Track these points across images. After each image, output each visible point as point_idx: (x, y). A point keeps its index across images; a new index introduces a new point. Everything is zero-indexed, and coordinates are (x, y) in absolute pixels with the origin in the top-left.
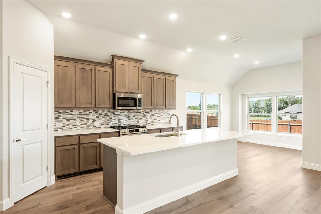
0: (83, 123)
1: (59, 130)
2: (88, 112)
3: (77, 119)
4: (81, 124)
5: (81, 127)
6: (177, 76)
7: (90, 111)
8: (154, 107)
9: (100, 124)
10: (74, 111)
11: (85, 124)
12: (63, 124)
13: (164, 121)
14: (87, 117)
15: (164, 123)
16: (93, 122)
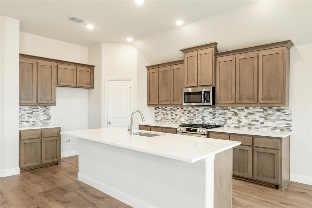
1: (159, 122)
2: (176, 109)
3: (169, 114)
4: (172, 119)
5: (172, 121)
7: (178, 107)
8: (237, 102)
9: (185, 121)
10: (167, 107)
11: (174, 119)
12: (161, 117)
13: (274, 125)
14: (176, 113)
15: (274, 128)
16: (180, 117)
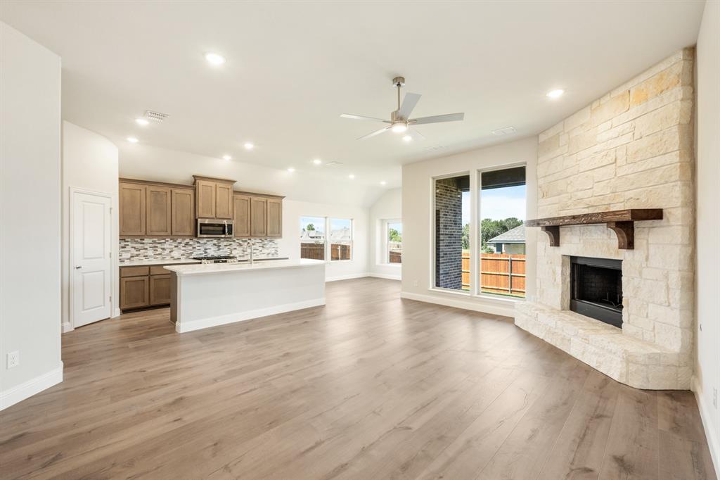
0: (157, 253)
1: (126, 261)
2: (163, 241)
3: (149, 249)
4: (154, 254)
5: (154, 258)
6: (283, 197)
7: (166, 240)
8: (252, 234)
10: (145, 239)
11: (159, 254)
12: (131, 254)
13: (267, 251)
14: (163, 247)
15: (268, 254)
16: (170, 252)
